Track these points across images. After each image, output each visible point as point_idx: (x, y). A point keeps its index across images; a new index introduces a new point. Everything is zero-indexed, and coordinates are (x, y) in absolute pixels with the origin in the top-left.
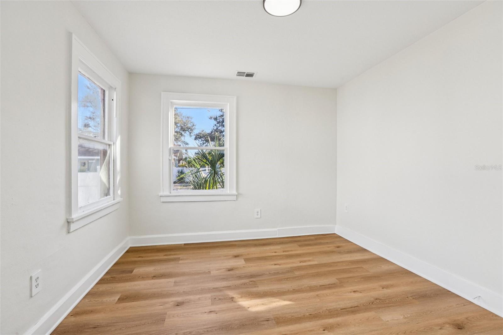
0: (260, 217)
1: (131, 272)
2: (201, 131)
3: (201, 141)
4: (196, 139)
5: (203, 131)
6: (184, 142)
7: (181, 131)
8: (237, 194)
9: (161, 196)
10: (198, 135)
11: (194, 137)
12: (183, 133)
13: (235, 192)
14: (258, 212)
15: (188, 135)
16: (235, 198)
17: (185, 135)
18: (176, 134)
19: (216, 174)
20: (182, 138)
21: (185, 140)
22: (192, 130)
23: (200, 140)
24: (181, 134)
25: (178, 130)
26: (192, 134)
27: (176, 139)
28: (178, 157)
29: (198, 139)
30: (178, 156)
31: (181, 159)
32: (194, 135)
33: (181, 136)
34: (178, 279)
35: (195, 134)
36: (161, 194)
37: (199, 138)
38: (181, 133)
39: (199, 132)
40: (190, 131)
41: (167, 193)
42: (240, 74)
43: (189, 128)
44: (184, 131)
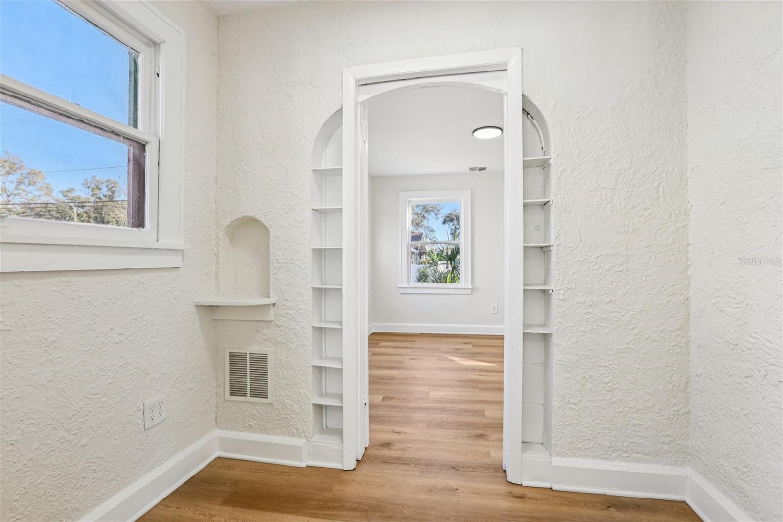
0: (496, 312)
1: (378, 344)
2: (452, 211)
3: (453, 225)
4: (445, 222)
5: (456, 210)
6: (428, 227)
7: (423, 212)
8: (472, 288)
9: (400, 288)
10: (448, 217)
11: (442, 220)
12: (426, 215)
13: (470, 286)
14: (494, 308)
15: (433, 217)
16: (470, 292)
17: (429, 217)
18: (416, 217)
19: (455, 269)
20: (425, 223)
21: (429, 226)
22: (438, 210)
23: (451, 224)
24: (424, 217)
25: (419, 212)
26: (438, 216)
27: (417, 224)
28: (420, 250)
29: (448, 222)
30: (419, 248)
31: (424, 253)
32: (442, 217)
33: (423, 219)
34: (413, 350)
35: (443, 215)
36: (400, 285)
37: (450, 222)
38: (424, 215)
39: (449, 212)
40: (436, 212)
41: (405, 285)
42: (472, 169)
43: (435, 208)
44: (427, 211)
